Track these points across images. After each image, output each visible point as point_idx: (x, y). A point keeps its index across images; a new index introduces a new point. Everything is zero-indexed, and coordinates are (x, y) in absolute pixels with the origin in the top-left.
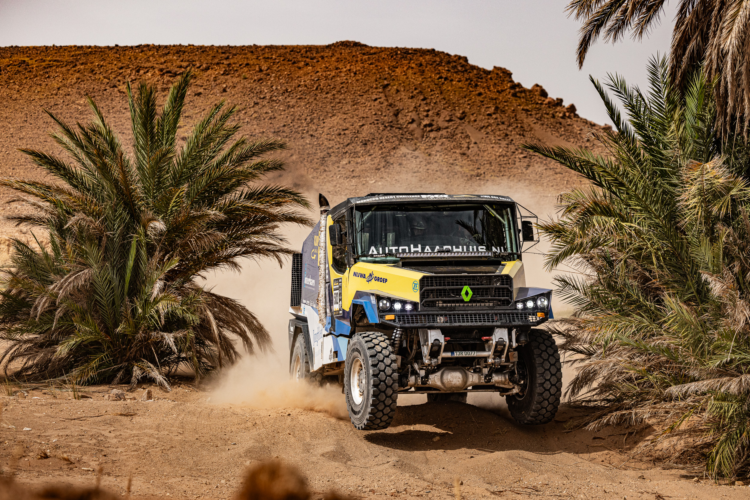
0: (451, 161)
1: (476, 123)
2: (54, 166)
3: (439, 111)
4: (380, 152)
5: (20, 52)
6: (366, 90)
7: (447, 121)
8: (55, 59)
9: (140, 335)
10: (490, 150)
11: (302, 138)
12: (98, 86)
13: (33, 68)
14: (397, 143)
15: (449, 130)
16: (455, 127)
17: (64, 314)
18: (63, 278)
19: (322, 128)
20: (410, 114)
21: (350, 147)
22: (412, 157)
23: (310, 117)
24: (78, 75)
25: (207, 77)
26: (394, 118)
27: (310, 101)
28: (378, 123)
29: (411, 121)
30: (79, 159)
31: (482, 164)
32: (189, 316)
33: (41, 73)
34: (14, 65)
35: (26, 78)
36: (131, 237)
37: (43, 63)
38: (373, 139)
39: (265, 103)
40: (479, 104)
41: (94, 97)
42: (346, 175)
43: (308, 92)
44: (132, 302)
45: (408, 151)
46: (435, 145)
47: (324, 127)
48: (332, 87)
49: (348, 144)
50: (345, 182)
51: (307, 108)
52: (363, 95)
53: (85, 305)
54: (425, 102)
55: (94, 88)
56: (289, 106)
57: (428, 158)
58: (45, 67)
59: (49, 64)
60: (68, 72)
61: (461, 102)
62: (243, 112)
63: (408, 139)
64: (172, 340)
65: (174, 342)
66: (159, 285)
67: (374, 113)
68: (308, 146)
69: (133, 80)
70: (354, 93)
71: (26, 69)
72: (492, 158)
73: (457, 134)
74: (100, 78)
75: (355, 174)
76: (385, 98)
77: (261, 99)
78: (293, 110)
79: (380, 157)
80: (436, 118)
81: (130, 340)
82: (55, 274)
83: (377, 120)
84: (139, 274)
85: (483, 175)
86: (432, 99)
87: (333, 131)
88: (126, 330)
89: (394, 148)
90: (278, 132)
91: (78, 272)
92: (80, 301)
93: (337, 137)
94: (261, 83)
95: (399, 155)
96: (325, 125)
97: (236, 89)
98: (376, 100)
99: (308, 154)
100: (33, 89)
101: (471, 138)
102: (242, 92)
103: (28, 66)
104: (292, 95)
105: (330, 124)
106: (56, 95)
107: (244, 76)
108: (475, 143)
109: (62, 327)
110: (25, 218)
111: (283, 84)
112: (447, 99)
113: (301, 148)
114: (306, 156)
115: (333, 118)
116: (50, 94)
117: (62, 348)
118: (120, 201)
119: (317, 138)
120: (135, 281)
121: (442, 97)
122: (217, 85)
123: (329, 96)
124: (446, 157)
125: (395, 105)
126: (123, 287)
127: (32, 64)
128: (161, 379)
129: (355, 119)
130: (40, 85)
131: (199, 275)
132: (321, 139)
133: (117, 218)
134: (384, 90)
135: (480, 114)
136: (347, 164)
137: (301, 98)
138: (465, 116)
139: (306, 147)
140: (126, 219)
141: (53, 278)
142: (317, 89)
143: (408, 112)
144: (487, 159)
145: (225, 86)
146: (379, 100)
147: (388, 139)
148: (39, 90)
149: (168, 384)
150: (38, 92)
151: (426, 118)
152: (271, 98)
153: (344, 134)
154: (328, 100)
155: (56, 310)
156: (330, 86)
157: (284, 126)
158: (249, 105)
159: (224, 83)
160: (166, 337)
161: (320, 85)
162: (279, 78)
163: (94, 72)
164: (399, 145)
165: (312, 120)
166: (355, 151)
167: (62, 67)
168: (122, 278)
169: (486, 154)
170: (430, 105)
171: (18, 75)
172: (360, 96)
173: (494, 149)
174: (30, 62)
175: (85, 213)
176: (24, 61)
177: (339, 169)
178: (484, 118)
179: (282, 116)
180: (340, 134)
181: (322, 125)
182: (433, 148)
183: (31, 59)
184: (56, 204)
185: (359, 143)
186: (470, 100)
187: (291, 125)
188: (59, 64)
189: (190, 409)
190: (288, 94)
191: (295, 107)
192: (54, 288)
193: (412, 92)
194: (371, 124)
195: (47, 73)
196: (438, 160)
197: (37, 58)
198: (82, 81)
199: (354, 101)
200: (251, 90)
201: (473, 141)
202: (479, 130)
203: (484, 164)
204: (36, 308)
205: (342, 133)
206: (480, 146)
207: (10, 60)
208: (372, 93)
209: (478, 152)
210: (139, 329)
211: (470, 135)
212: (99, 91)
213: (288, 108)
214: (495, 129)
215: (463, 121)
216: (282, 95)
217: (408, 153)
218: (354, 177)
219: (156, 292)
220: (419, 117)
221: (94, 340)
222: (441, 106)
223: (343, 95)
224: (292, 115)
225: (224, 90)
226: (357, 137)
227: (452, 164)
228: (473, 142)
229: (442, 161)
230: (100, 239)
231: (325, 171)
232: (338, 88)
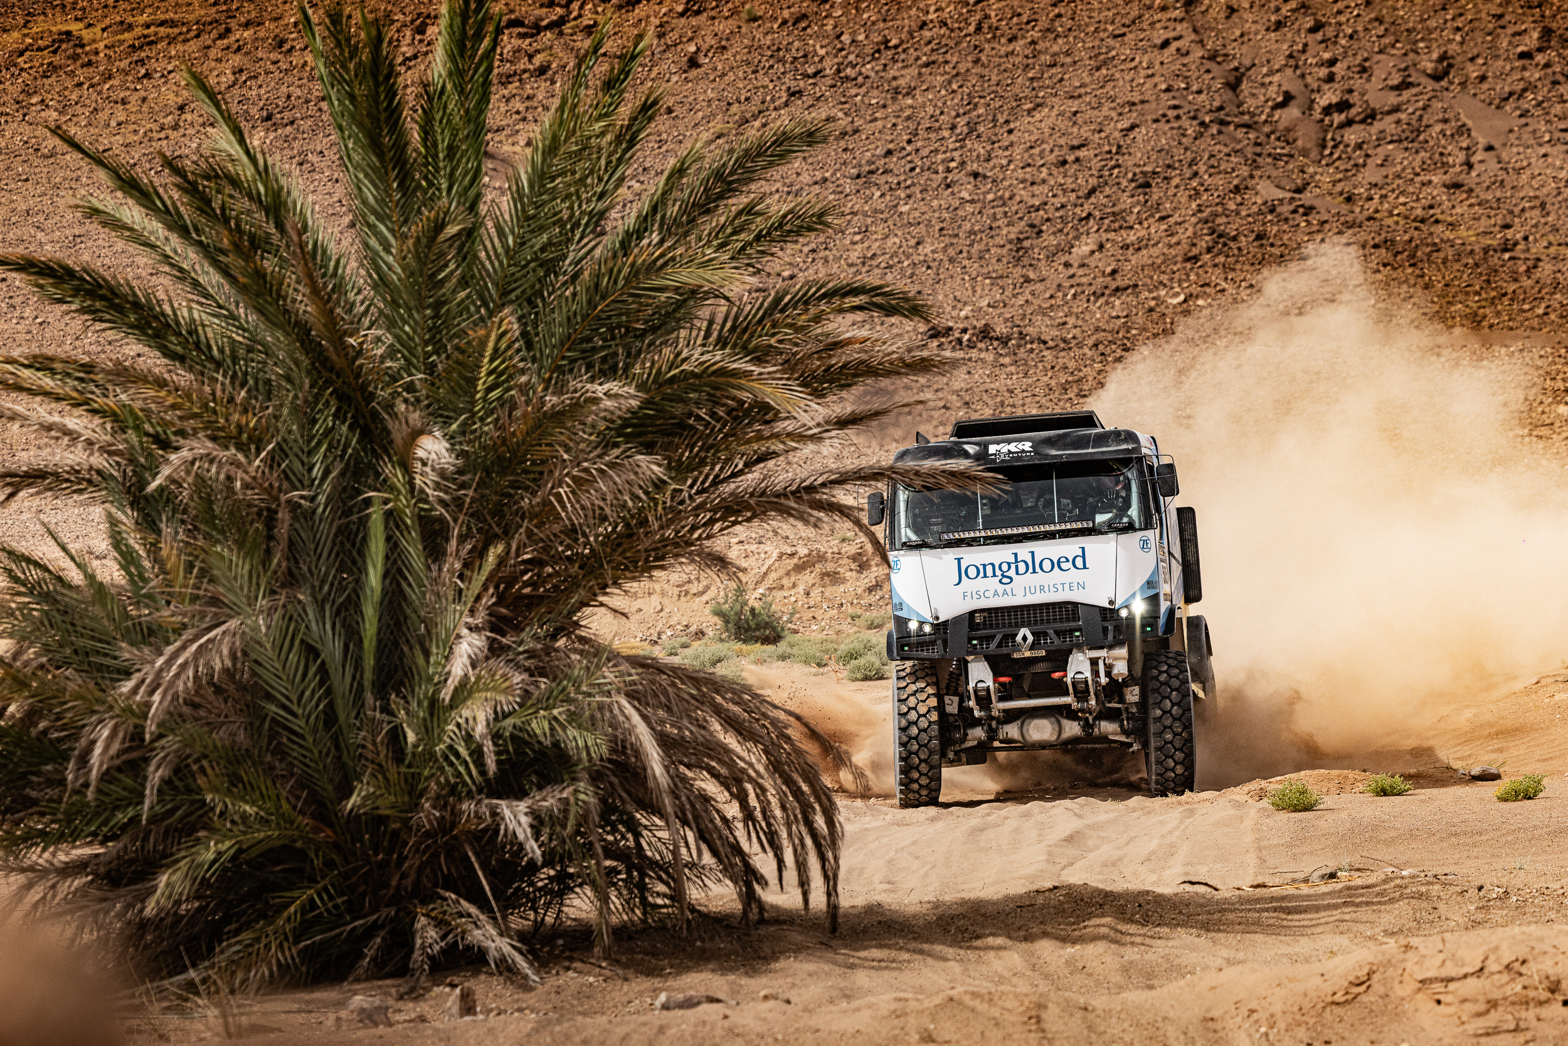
0: (1419, 212)
1: (1485, 86)
2: (103, 298)
3: (1366, 60)
4: (1194, 205)
5: (54, 8)
6: (1131, 17)
7: (1393, 88)
8: (163, 17)
9: (428, 813)
10: (1538, 165)
11: (948, 186)
12: (300, 87)
13: (97, 53)
14: (1245, 171)
15: (1403, 116)
16: (1421, 104)
17: (177, 771)
18: (161, 654)
19: (1007, 148)
20: (1276, 78)
21: (1100, 198)
22: (1295, 211)
23: (966, 119)
24: (236, 60)
25: (635, 25)
26: (1228, 95)
27: (962, 68)
28: (1178, 117)
29: (1280, 99)
30: (181, 270)
31: (1517, 210)
32: (575, 738)
33: (124, 64)
34: (40, 49)
35: (80, 85)
36: (368, 502)
37: (126, 35)
38: (1169, 166)
39: (822, 87)
40: (1491, 26)
41: (292, 123)
42: (1093, 288)
43: (952, 44)
44: (386, 710)
45: (1281, 194)
46: (1364, 165)
47: (1012, 144)
48: (1025, 18)
49: (1092, 191)
50: (1093, 308)
51: (954, 91)
52: (1124, 35)
53: (241, 736)
54: (1319, 36)
55: (289, 97)
56: (897, 91)
57: (1345, 208)
58: (133, 46)
59: (145, 36)
60: (206, 55)
61: (1432, 23)
62: (757, 124)
63: (1277, 158)
64: (525, 820)
65: (532, 826)
66: (469, 645)
67: (1164, 87)
68: (969, 208)
69: (409, 59)
70: (1096, 30)
71: (75, 57)
72: (1545, 191)
73: (1428, 126)
74: (305, 64)
75: (1120, 282)
76: (1193, 37)
77: (809, 77)
78: (910, 101)
79: (1194, 220)
80: (1358, 83)
81: (395, 834)
82: (132, 644)
83: (1175, 107)
84: (406, 619)
85: (1521, 246)
86: (1340, 24)
87: (1041, 155)
88: (379, 802)
89: (1237, 190)
90: (871, 172)
91: (209, 629)
92: (223, 723)
93: (1055, 171)
94: (804, 29)
95: (1255, 209)
96: (1013, 137)
97: (728, 55)
98: (1165, 44)
99: (972, 232)
100: (102, 116)
101: (1473, 133)
102: (748, 63)
103: (83, 46)
104: (903, 56)
105: (1031, 133)
106: (175, 127)
107: (749, 12)
108: (1490, 148)
109: (173, 811)
110: (27, 475)
111: (874, 23)
112: (1388, 19)
113: (945, 215)
114: (962, 242)
115: (1038, 116)
116: (155, 127)
117: (174, 878)
118: (323, 388)
119: (994, 181)
120: (396, 644)
121: (1372, 16)
122: (668, 47)
123: (1018, 46)
124: (1402, 199)
125: (1226, 55)
126: (358, 666)
127: (94, 41)
128: (507, 949)
129: (1105, 110)
130: (124, 102)
131: (602, 605)
132: (1006, 183)
133: (319, 444)
134: (1187, 12)
135: (1497, 57)
136: (1093, 252)
137: (934, 62)
138: (1450, 66)
139: (961, 213)
140: (347, 445)
141: (127, 656)
142: (979, 29)
143: (1271, 73)
144: (1532, 194)
145: (692, 49)
146: (1175, 45)
147: (1213, 162)
148: (123, 119)
149: (531, 963)
150: (119, 124)
151: (1326, 87)
152: (839, 71)
153: (1077, 160)
154: (1017, 60)
155: (147, 760)
156: (1019, 15)
157: (889, 153)
158: (773, 100)
159: (690, 40)
160: (507, 813)
161: (987, 17)
162: (857, 9)
163: (287, 47)
164: (1252, 177)
165: (972, 127)
166: (1116, 209)
167: (186, 41)
168: (352, 635)
169: (1524, 177)
170: (1335, 43)
171: (53, 79)
172: (1116, 37)
173: (1550, 160)
174: (87, 35)
175: (214, 439)
176: (69, 33)
177: (1071, 271)
178: (1508, 68)
179: (879, 124)
180: (1064, 163)
181: (1006, 140)
182: (1360, 177)
183: (90, 25)
184: (119, 420)
185: (1124, 183)
186: (1461, 15)
187: (909, 148)
188: (176, 31)
189: (591, 1031)
190: (890, 53)
191: (918, 92)
192: (135, 691)
193: (1278, 9)
194: (1156, 121)
195: (142, 62)
196: (1377, 211)
197: (107, 21)
198: (250, 78)
199: (1096, 56)
200: (776, 53)
201: (1482, 141)
202: (1498, 107)
203: (1523, 210)
204: (84, 760)
205: (1071, 158)
206: (1505, 156)
207: (25, 35)
208: (1152, 24)
209: (1502, 175)
210: (421, 796)
211: (1470, 123)
212: (307, 101)
213: (894, 99)
214: (1546, 99)
215: (1444, 83)
216: (874, 59)
217: (1281, 201)
218: (1117, 289)
219: (458, 667)
220: (1306, 86)
221: (281, 842)
222: (1369, 43)
223: (1060, 41)
224: (908, 118)
225: (693, 63)
226: (1118, 166)
227: (1423, 221)
228: (1480, 146)
229: (1391, 215)
230: (271, 521)
231: (1028, 280)
232: (1044, 22)
